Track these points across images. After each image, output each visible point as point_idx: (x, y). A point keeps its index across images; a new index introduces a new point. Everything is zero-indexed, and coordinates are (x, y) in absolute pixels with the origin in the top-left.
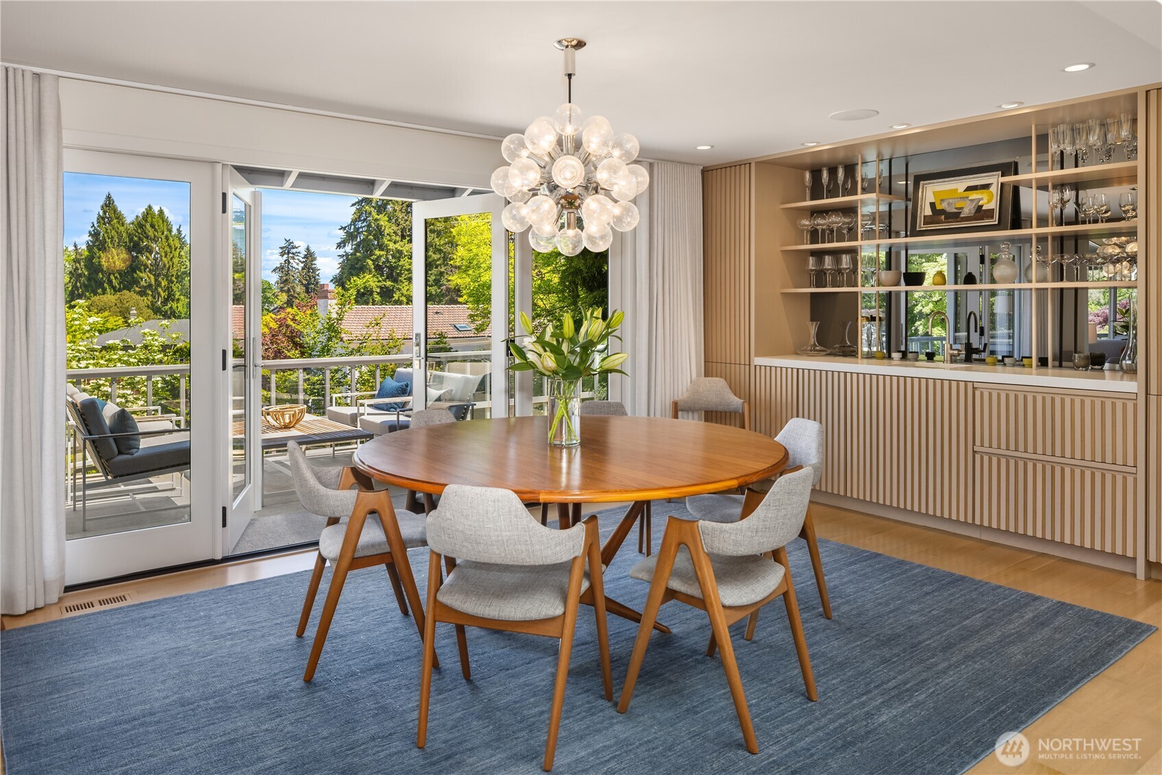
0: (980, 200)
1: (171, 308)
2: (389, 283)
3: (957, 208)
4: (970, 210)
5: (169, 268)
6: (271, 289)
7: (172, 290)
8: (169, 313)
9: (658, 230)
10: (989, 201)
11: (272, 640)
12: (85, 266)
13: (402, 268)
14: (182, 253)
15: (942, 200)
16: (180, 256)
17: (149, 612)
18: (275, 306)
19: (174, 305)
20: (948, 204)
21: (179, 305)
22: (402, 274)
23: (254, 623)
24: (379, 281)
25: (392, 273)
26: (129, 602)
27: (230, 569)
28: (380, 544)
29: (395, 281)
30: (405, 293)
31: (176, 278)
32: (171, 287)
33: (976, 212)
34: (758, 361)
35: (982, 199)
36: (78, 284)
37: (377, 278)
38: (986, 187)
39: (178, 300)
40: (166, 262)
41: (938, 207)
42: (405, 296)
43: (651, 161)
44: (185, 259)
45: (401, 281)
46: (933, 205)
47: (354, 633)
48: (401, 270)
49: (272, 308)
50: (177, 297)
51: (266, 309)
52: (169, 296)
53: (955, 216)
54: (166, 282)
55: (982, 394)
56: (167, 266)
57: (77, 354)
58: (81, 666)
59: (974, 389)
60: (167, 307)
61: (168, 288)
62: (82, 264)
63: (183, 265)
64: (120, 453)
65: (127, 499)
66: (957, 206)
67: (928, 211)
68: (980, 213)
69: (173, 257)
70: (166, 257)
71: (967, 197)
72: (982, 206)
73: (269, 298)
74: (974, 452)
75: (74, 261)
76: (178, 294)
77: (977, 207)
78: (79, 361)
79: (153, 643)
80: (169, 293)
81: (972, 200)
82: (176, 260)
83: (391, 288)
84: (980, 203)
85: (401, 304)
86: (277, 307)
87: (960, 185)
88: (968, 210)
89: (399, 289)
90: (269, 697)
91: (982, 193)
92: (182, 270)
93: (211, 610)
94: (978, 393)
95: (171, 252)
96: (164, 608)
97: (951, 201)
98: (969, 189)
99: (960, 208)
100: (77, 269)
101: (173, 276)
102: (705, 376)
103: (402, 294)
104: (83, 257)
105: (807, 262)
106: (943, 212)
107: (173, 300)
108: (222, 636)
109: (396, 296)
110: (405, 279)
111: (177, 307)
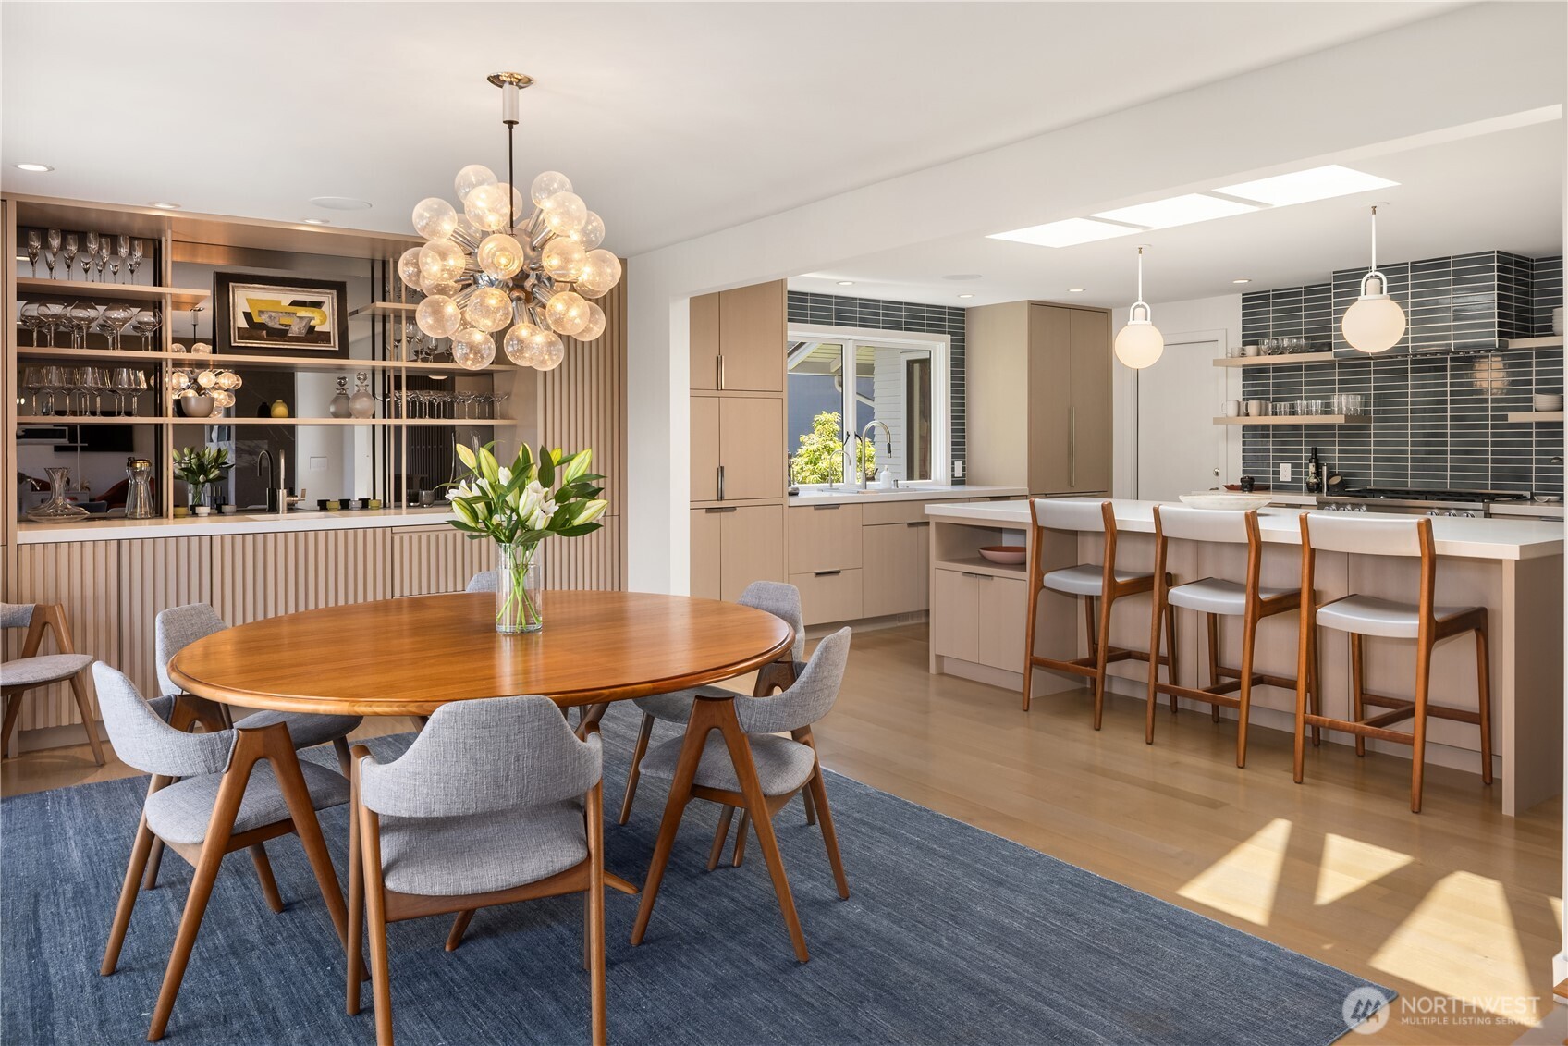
0: (311, 319)
3: (282, 325)
4: (299, 329)
10: (323, 322)
15: (261, 312)
20: (270, 317)
33: (307, 333)
35: (313, 318)
38: (318, 305)
41: (257, 319)
46: (248, 316)
53: (281, 334)
66: (282, 322)
67: (242, 323)
68: (312, 334)
71: (295, 314)
72: (315, 327)
77: (307, 328)
81: (301, 318)
84: (312, 323)
87: (285, 297)
88: (296, 329)
91: (313, 312)
97: (273, 314)
98: (295, 303)
99: (287, 325)
106: (263, 326)
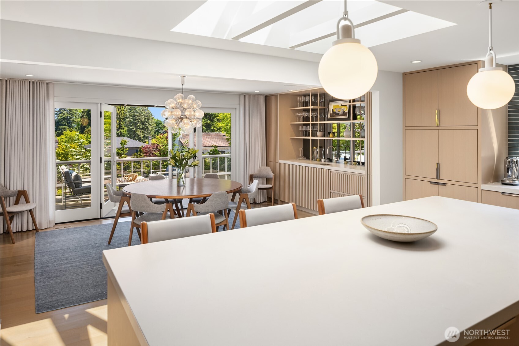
0: (344, 109)
1: (121, 132)
2: (209, 122)
5: (120, 115)
6: (162, 124)
7: (121, 124)
8: (120, 134)
9: (247, 117)
10: (346, 110)
11: (105, 236)
12: (87, 114)
13: (215, 115)
14: (125, 109)
15: (335, 109)
16: (124, 110)
17: (76, 230)
18: (164, 131)
19: (122, 130)
21: (124, 131)
22: (215, 118)
23: (101, 233)
24: (205, 121)
25: (211, 117)
26: (72, 227)
27: (103, 221)
28: (128, 210)
29: (212, 121)
30: (216, 126)
31: (123, 119)
32: (121, 123)
33: (343, 113)
34: (280, 161)
36: (84, 122)
37: (204, 119)
38: (346, 105)
39: (124, 128)
40: (119, 113)
42: (216, 127)
43: (245, 94)
44: (126, 112)
45: (214, 121)
46: (333, 110)
47: (126, 235)
48: (214, 116)
49: (162, 132)
50: (123, 127)
51: (160, 132)
52: (120, 127)
53: (338, 114)
54: (119, 121)
55: (332, 173)
56: (119, 114)
57: (76, 153)
58: (56, 239)
59: (331, 172)
60: (119, 132)
61: (119, 123)
62: (86, 113)
63: (125, 114)
64: (76, 187)
65: (80, 202)
67: (331, 112)
69: (121, 110)
70: (118, 110)
73: (161, 127)
74: (331, 192)
75: (82, 112)
76: (123, 126)
77: (343, 111)
78: (77, 156)
79: (75, 236)
80: (120, 126)
81: (342, 109)
82: (123, 112)
83: (210, 124)
85: (214, 132)
86: (164, 132)
87: (340, 104)
88: (341, 113)
89: (214, 125)
90: (98, 247)
91: (345, 107)
92: (125, 116)
93: (92, 229)
94: (331, 173)
95: (121, 109)
96: (80, 229)
97: (337, 109)
98: (342, 105)
99: (339, 112)
100: (83, 115)
101: (121, 118)
102: (266, 166)
103: (215, 127)
104: (86, 111)
105: (299, 128)
106: (335, 112)
107: (121, 129)
108: (92, 235)
109: (212, 128)
110: (216, 120)
111: (123, 131)
